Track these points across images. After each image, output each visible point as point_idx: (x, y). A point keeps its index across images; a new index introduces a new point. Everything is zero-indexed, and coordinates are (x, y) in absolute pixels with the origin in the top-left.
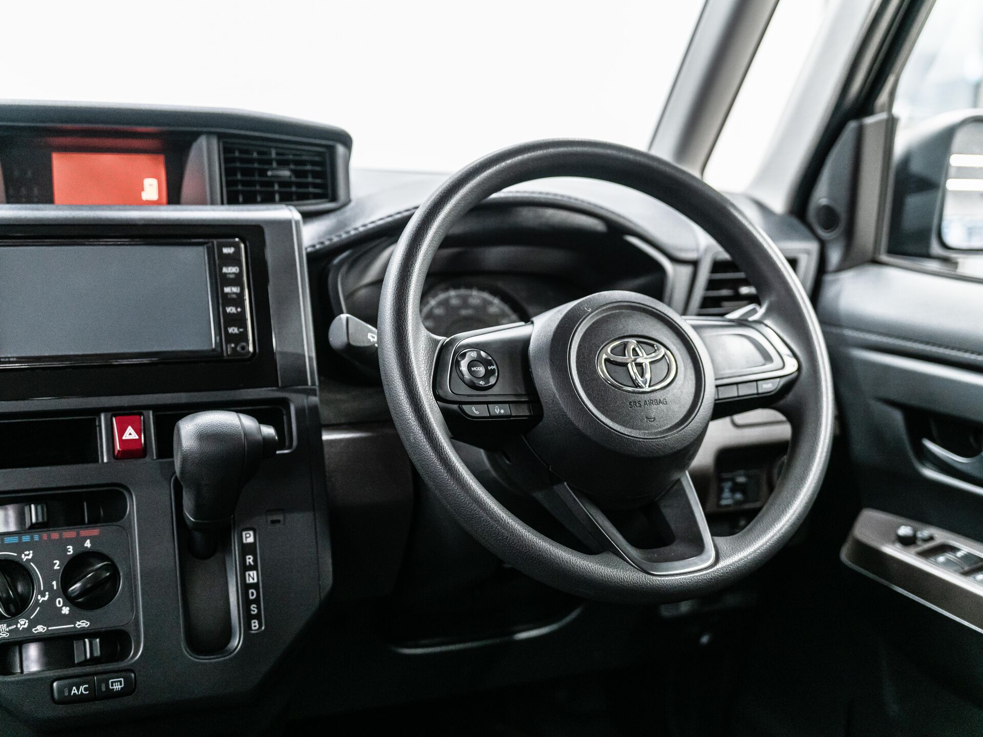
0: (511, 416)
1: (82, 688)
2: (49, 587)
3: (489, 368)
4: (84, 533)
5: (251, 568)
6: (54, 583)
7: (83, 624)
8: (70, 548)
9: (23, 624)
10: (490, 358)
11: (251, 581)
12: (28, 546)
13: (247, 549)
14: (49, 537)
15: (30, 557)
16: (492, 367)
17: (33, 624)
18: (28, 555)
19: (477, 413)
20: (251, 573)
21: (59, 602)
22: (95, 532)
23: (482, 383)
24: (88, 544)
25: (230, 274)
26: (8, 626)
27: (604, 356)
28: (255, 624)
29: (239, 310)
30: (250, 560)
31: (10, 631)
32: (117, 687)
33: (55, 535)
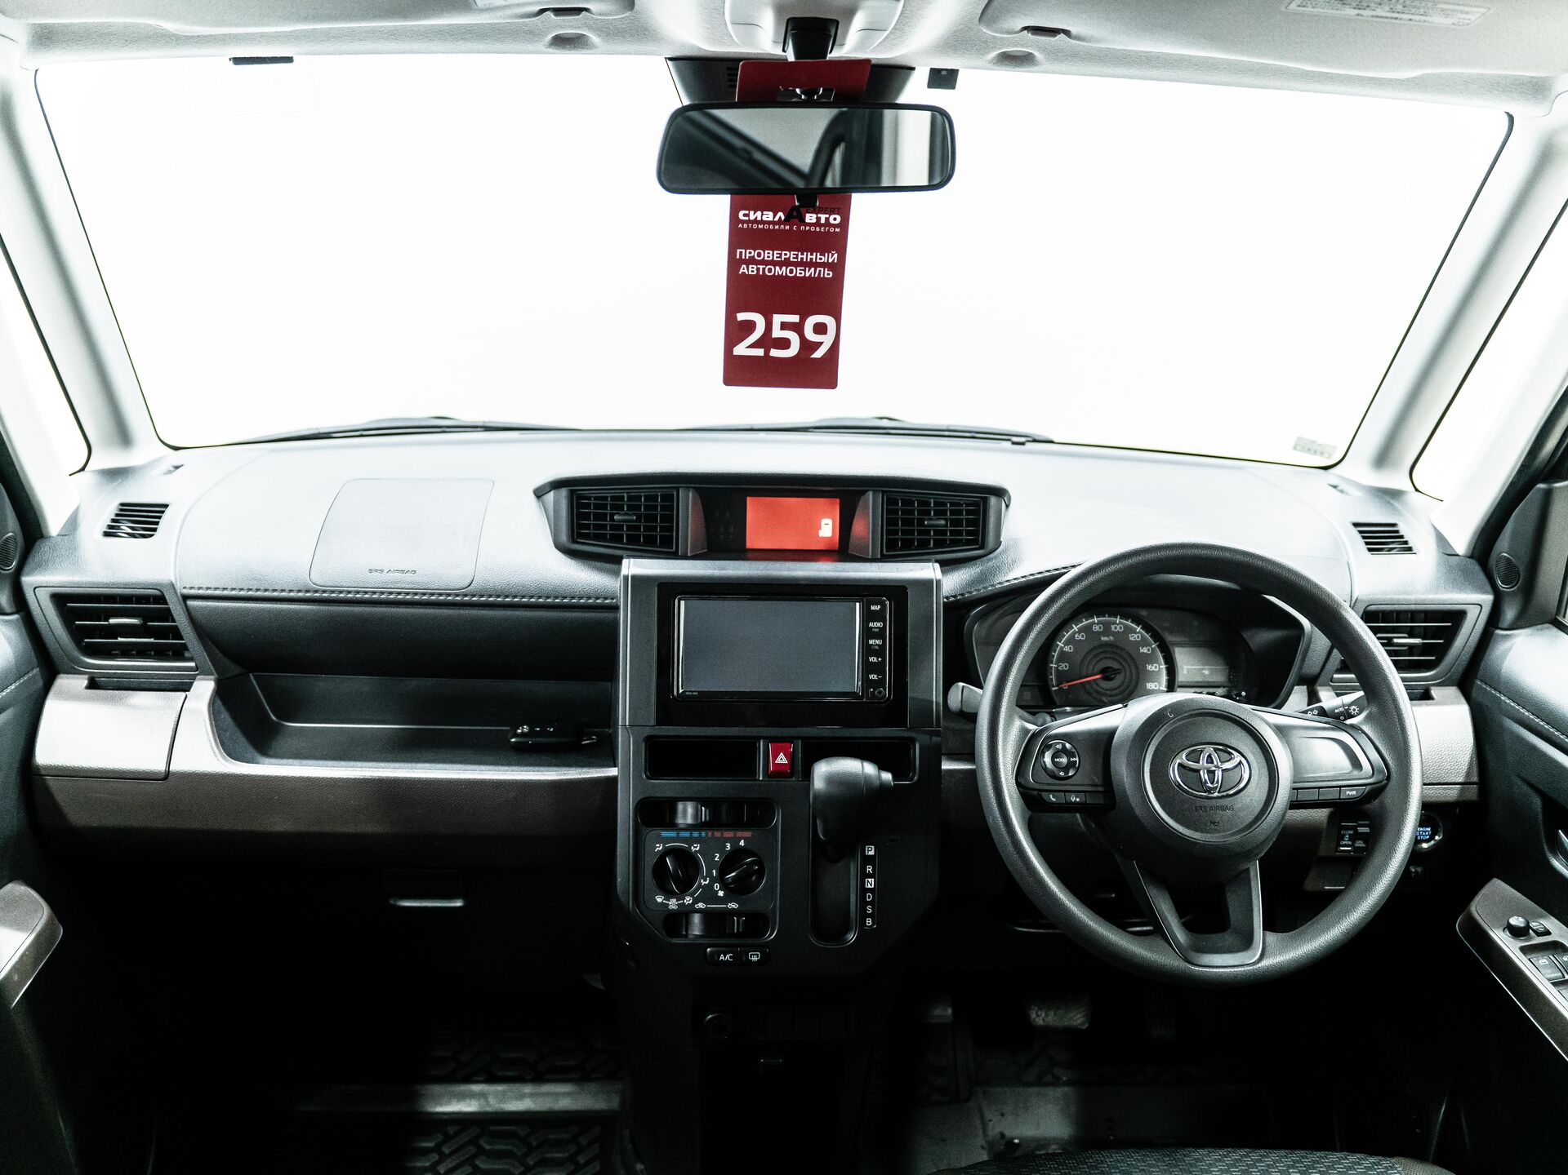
0: (1086, 803)
1: (728, 956)
2: (709, 874)
3: (1072, 759)
4: (739, 834)
5: (870, 876)
6: (714, 871)
7: (733, 906)
8: (729, 845)
9: (688, 900)
10: (1074, 750)
11: (869, 886)
12: (697, 840)
13: (869, 860)
14: (713, 834)
15: (697, 849)
16: (1074, 759)
17: (696, 901)
18: (696, 848)
19: (1054, 800)
20: (870, 880)
21: (717, 886)
22: (748, 834)
23: (1062, 774)
24: (742, 843)
25: (875, 628)
26: (677, 901)
27: (1178, 761)
28: (869, 922)
29: (880, 659)
30: (869, 869)
31: (678, 905)
32: (755, 959)
33: (718, 834)
